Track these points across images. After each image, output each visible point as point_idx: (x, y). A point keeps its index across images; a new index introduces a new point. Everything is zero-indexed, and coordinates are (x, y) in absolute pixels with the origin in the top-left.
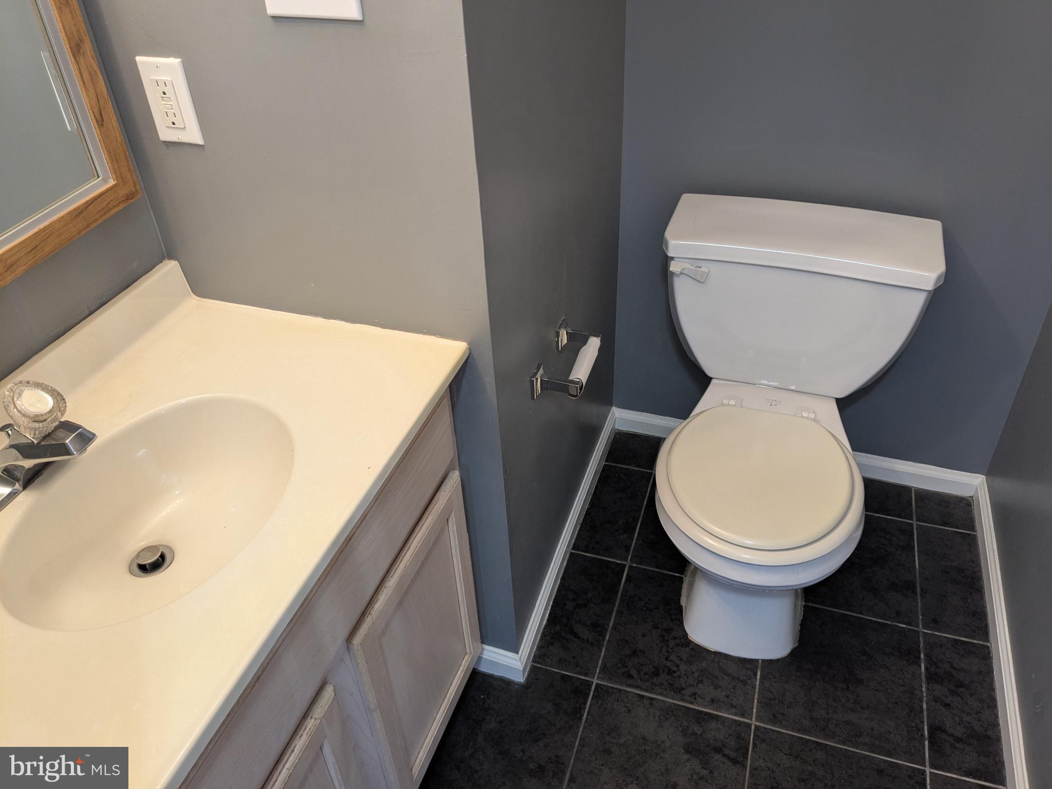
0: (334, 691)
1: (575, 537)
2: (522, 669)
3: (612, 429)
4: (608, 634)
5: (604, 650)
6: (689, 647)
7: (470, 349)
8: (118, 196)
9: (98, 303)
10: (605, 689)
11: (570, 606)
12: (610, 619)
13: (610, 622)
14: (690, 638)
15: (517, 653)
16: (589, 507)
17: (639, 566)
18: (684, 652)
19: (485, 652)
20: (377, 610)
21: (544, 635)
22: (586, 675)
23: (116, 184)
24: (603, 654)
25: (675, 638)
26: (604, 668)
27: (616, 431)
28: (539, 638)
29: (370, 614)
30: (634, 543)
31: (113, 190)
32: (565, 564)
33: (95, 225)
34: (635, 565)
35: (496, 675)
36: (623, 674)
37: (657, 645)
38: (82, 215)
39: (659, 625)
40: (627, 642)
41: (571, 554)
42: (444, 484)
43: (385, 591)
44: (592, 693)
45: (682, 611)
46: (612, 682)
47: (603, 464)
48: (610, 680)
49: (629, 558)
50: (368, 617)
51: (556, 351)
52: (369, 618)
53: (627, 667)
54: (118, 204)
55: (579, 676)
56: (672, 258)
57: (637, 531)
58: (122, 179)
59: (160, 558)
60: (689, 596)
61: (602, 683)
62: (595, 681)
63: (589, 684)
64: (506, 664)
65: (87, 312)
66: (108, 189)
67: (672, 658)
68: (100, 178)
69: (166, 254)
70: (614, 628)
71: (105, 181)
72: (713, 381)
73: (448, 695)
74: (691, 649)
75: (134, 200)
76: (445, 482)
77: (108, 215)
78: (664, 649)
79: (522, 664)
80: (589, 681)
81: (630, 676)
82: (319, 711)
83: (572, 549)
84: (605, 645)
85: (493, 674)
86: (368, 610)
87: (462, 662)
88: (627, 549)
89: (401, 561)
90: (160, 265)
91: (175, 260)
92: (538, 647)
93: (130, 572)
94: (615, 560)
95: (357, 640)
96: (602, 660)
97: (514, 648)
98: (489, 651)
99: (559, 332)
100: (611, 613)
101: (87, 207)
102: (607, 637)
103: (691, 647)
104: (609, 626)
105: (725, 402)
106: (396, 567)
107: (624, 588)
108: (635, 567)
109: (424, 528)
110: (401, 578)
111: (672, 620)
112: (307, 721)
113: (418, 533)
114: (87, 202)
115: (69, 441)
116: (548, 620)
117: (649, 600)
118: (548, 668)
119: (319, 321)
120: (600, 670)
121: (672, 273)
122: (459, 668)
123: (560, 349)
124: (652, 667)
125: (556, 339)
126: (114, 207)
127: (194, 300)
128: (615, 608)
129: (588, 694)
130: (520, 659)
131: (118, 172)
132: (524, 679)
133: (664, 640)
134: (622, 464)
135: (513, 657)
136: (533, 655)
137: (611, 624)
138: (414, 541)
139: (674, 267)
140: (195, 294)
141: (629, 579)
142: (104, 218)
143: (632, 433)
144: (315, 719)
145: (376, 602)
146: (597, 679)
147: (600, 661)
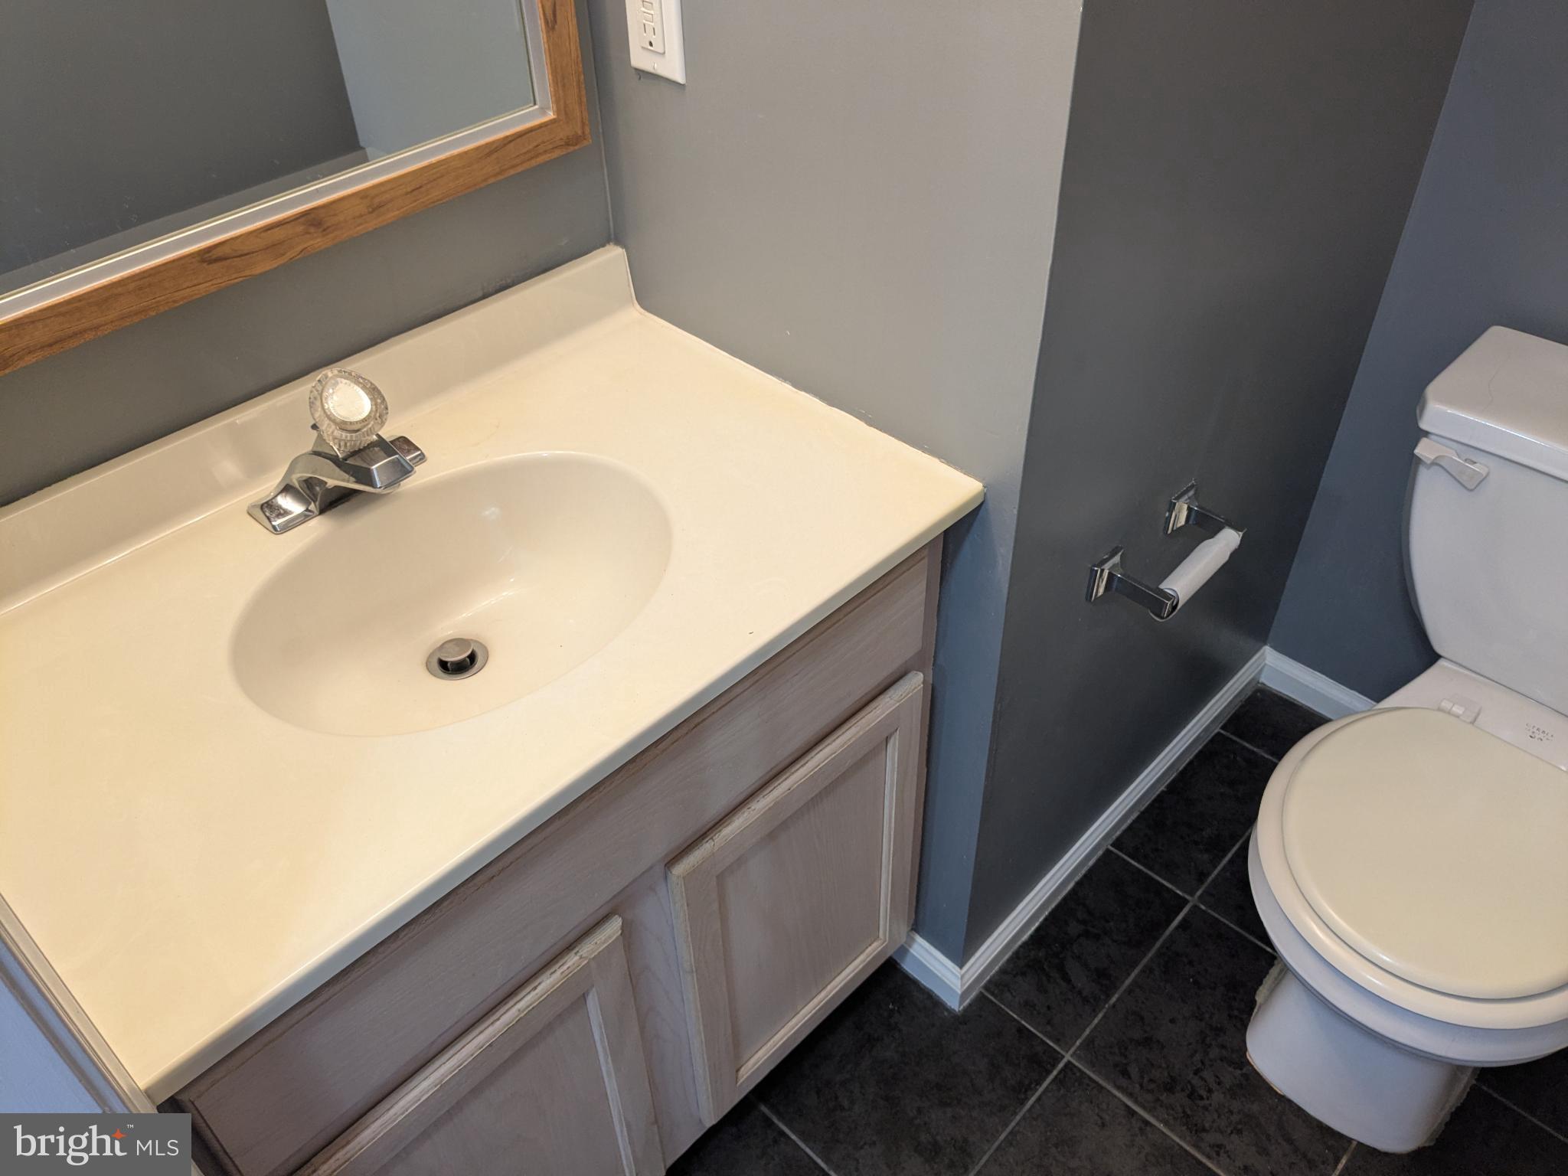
0: (623, 928)
1: (1124, 827)
2: (959, 992)
3: (1253, 679)
4: (1117, 996)
5: (1100, 1015)
6: (1241, 1069)
7: (985, 494)
8: (554, 138)
9: (498, 284)
10: (1078, 1074)
11: (1074, 928)
12: (1129, 975)
13: (1127, 978)
14: (1248, 1057)
15: (961, 967)
16: (1165, 790)
17: (1209, 911)
18: (1229, 1076)
19: (915, 946)
20: (724, 836)
21: (1016, 955)
22: (1057, 1041)
23: (554, 119)
24: (1096, 1021)
25: (1223, 1047)
26: (1089, 1043)
27: (1259, 685)
28: (1007, 957)
29: (712, 838)
30: (1216, 872)
31: (549, 127)
32: (1091, 863)
33: (512, 172)
34: (1203, 907)
35: (923, 985)
36: (1116, 1065)
37: (1190, 1044)
38: (494, 156)
39: (1207, 1016)
40: (1142, 1018)
41: (1108, 852)
42: (895, 687)
43: (746, 814)
44: (1055, 1073)
45: (1252, 1009)
46: (1094, 1069)
47: (1216, 731)
48: (1092, 1065)
49: (1199, 893)
50: (707, 841)
51: (1161, 534)
52: (707, 845)
53: (1126, 1057)
54: (553, 149)
55: (1045, 1039)
56: (1426, 434)
57: (1229, 855)
58: (566, 114)
59: (468, 660)
60: (1272, 991)
61: (1077, 1064)
62: (1068, 1057)
63: (1056, 1058)
64: (939, 975)
65: (480, 294)
66: (542, 124)
67: (1205, 1074)
68: (536, 107)
69: (612, 236)
70: (1130, 991)
71: (543, 110)
72: (1441, 663)
73: (829, 987)
74: (1242, 1075)
75: (576, 148)
76: (899, 683)
77: (534, 163)
78: (1198, 1057)
79: (962, 986)
80: (1059, 1053)
81: (1125, 1073)
82: (589, 948)
83: (1111, 845)
84: (1105, 1010)
85: (920, 982)
86: (712, 833)
87: (867, 948)
88: (1202, 876)
89: (786, 779)
90: (601, 249)
91: (623, 248)
92: (1000, 969)
93: (427, 666)
94: (1174, 888)
95: (680, 869)
96: (1092, 1031)
97: (960, 956)
98: (921, 945)
99: (1175, 504)
100: (1133, 967)
101: (505, 145)
102: (1114, 1000)
103: (1244, 1071)
104: (1123, 982)
105: (1446, 705)
106: (776, 785)
107: (1171, 935)
108: (1203, 911)
109: (838, 741)
110: (777, 804)
111: (1230, 1016)
112: (568, 956)
113: (826, 746)
114: (507, 137)
115: (376, 468)
116: (1032, 937)
117: (1206, 970)
118: (1003, 1006)
119: (787, 388)
120: (1081, 1044)
121: (1419, 461)
122: (859, 955)
123: (1169, 532)
124: (1166, 1074)
125: (1167, 514)
126: (545, 152)
127: (636, 312)
128: (1145, 961)
129: (1049, 1072)
130: (962, 977)
131: (562, 103)
132: (962, 1007)
133: (1203, 1041)
134: (1248, 742)
135: (953, 970)
136: (988, 978)
137: (1128, 982)
138: (816, 756)
139: (1424, 450)
140: (639, 304)
141: (1184, 925)
142: (527, 166)
143: (1285, 697)
144: (581, 957)
145: (728, 825)
146: (1072, 1056)
147: (1087, 1031)
